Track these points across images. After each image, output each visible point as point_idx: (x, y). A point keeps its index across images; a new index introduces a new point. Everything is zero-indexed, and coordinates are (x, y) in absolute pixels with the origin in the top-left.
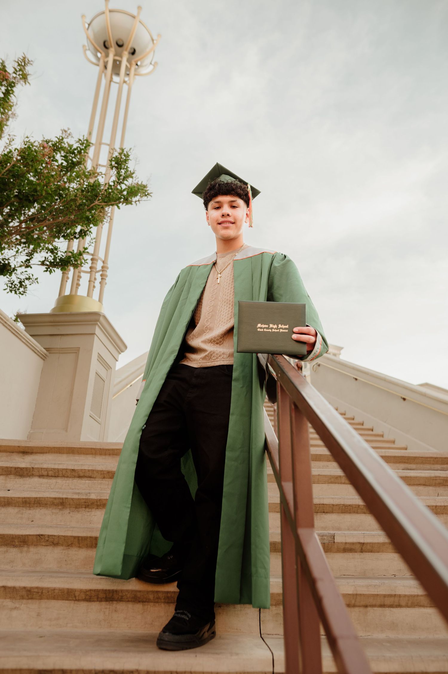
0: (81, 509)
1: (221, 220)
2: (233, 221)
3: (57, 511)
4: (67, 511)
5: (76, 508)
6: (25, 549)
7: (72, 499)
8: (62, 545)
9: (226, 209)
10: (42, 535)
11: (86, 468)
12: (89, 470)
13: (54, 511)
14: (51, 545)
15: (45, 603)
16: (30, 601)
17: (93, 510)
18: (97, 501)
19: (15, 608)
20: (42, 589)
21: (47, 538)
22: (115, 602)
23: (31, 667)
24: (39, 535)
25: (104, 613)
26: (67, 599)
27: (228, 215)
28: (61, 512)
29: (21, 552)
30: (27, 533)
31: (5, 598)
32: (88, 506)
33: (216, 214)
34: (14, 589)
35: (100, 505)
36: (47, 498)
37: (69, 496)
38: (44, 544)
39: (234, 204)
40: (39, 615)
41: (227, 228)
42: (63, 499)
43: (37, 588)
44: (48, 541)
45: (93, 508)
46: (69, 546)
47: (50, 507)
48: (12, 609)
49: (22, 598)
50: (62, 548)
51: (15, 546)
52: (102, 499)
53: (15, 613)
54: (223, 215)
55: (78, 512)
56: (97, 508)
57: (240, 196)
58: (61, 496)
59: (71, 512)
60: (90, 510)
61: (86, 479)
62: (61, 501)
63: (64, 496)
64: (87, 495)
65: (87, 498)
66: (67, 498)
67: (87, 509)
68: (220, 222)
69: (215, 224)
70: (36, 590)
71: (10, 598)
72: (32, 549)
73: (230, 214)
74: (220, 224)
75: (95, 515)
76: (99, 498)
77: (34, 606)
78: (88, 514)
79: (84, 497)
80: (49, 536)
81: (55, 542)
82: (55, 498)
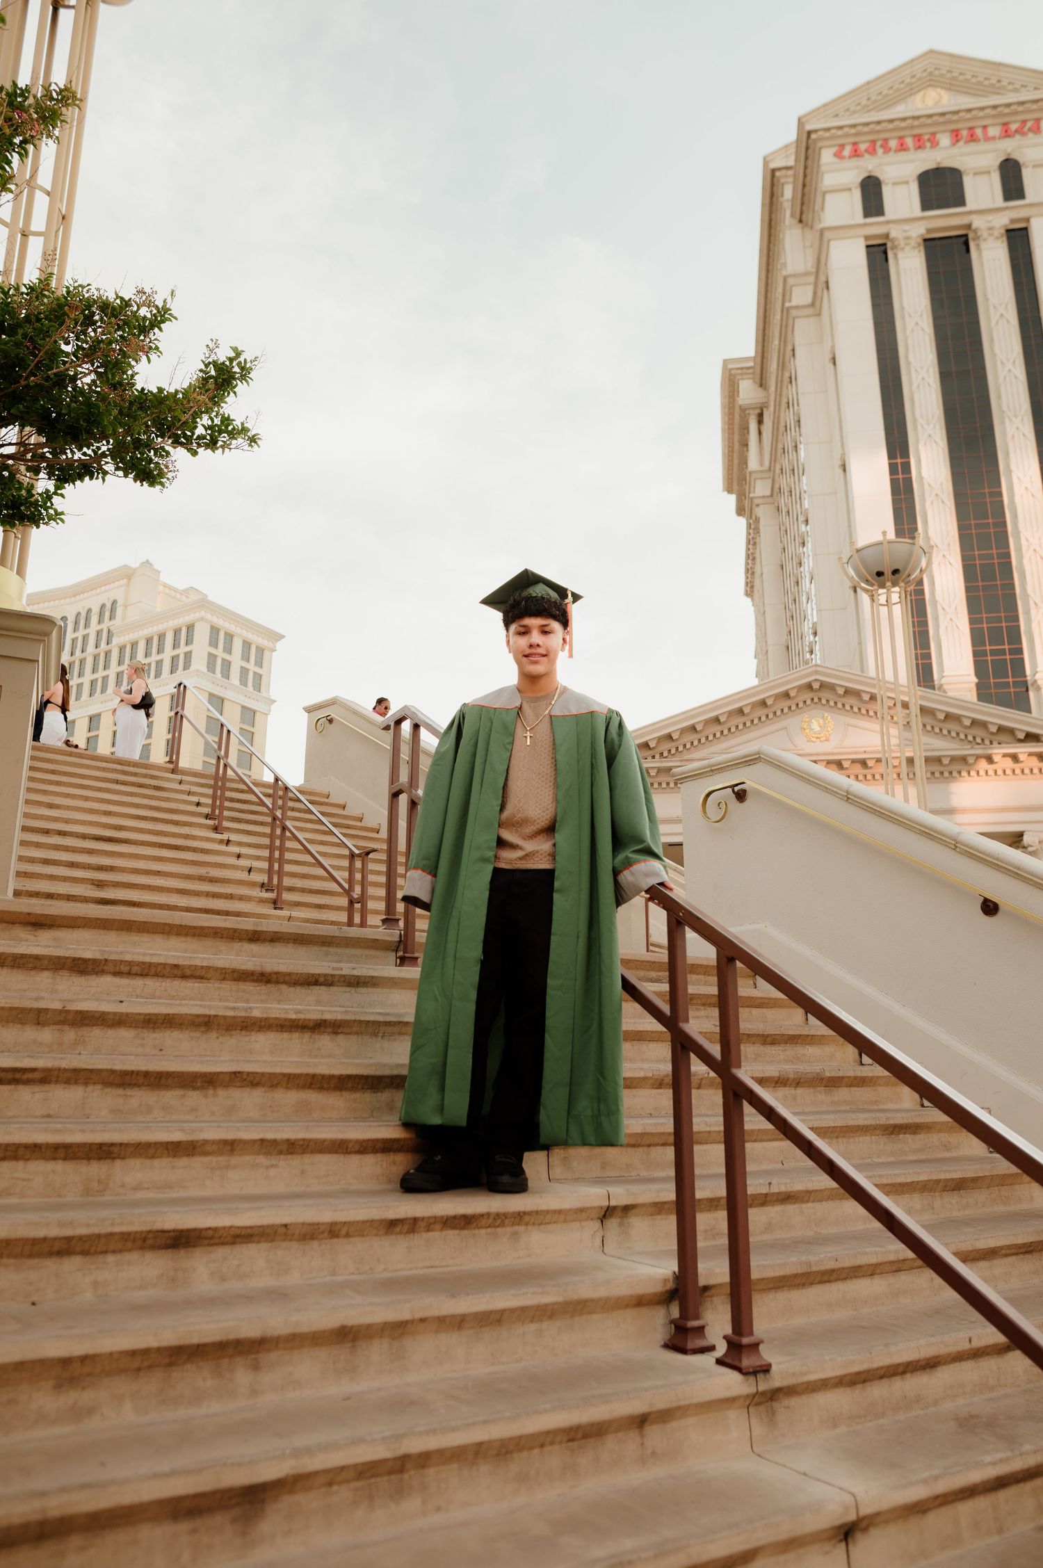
0: (234, 1032)
1: (528, 651)
2: (544, 653)
3: (197, 1034)
4: (214, 1035)
5: (227, 1030)
6: (211, 1092)
7: (225, 1017)
8: (263, 1086)
9: (536, 637)
10: (239, 1072)
11: (198, 963)
12: (202, 967)
13: (193, 1034)
14: (247, 1086)
15: (308, 1158)
16: (289, 1156)
17: (253, 1033)
18: (261, 1020)
19: (272, 1166)
20: (309, 1140)
21: (245, 1077)
22: (392, 1154)
23: (383, 1217)
24: (235, 1073)
25: (382, 1166)
26: (336, 1152)
27: (538, 645)
28: (205, 1036)
29: (206, 1097)
30: (219, 1070)
31: (258, 1154)
32: (246, 1027)
33: (523, 642)
34: (274, 1142)
35: (265, 1026)
36: (186, 1014)
37: (221, 1013)
38: (238, 1084)
39: (547, 629)
40: (303, 1172)
41: (536, 663)
42: (210, 1016)
43: (304, 1140)
44: (245, 1080)
45: (253, 1030)
46: (272, 1086)
47: (186, 1029)
48: (268, 1167)
49: (280, 1153)
50: (262, 1089)
51: (195, 1088)
52: (270, 1018)
53: (272, 1172)
54: (531, 646)
55: (231, 1036)
56: (259, 1031)
57: (555, 618)
58: (207, 1012)
59: (220, 1038)
60: (248, 1033)
61: (194, 980)
62: (206, 1019)
63: (213, 1012)
64: (246, 1010)
65: (247, 1015)
66: (217, 1016)
67: (244, 1032)
68: (526, 654)
69: (521, 655)
70: (302, 1143)
71: (265, 1154)
72: (222, 1092)
73: (541, 644)
74: (526, 656)
75: (257, 1042)
76: (265, 1016)
77: (296, 1162)
78: (247, 1039)
79: (243, 1014)
80: (249, 1073)
81: (255, 1082)
82: (198, 1016)
